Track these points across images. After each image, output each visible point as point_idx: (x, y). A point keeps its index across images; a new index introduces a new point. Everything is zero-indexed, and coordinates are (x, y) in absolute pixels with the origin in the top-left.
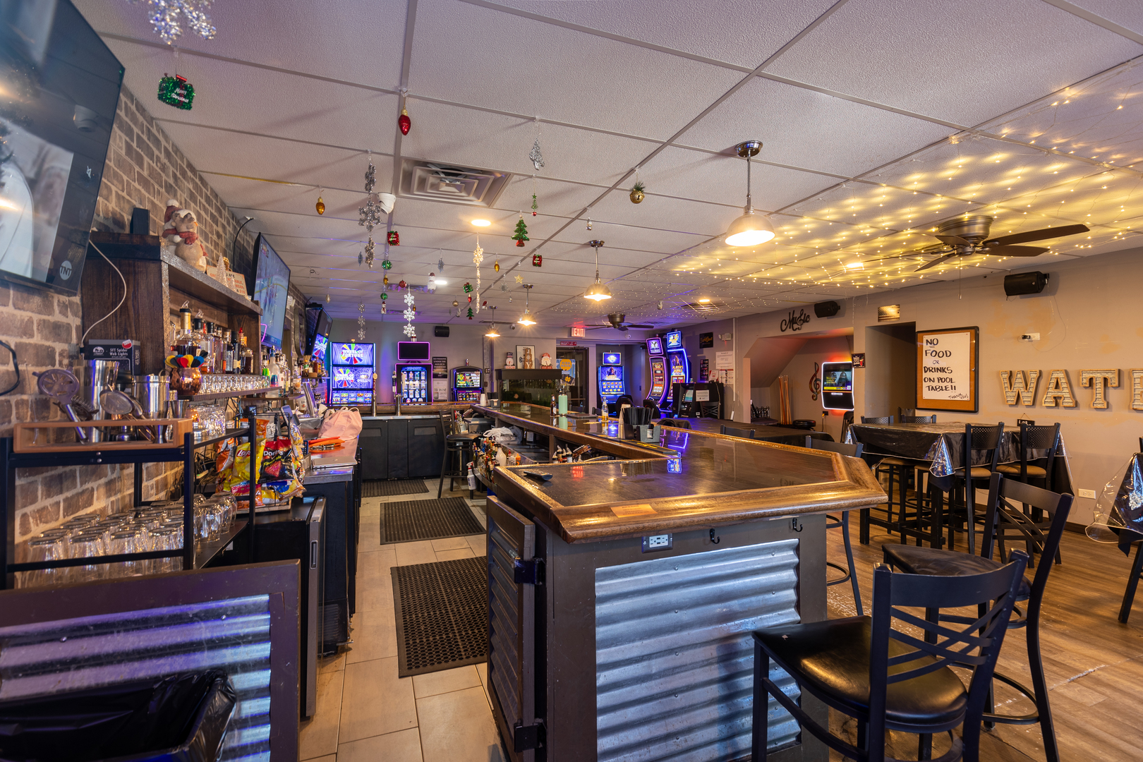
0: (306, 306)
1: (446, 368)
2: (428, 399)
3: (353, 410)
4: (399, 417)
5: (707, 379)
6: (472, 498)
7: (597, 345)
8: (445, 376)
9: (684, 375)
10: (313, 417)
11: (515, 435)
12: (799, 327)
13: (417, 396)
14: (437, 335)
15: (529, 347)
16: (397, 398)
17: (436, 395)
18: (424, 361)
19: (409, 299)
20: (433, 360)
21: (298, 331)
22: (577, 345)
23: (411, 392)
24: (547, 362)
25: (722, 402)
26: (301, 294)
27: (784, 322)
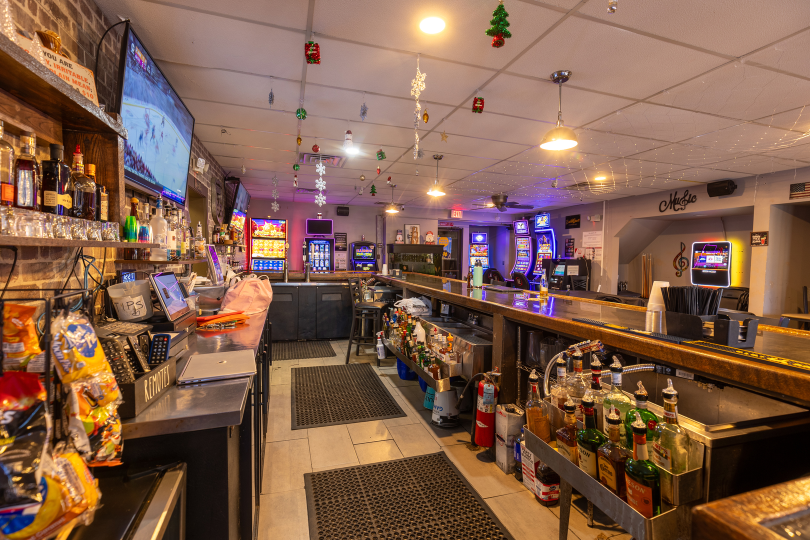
0: (225, 179)
1: (346, 242)
2: (331, 268)
3: (262, 279)
4: (308, 284)
5: (573, 256)
6: (379, 365)
7: (470, 226)
8: (345, 249)
9: (551, 252)
10: (216, 285)
11: (427, 307)
12: (683, 207)
13: (322, 265)
14: (339, 214)
15: (415, 226)
16: (307, 266)
17: (337, 265)
18: (328, 236)
19: (321, 169)
20: (335, 236)
21: (214, 199)
22: (454, 226)
23: (317, 261)
24: (431, 238)
25: (590, 277)
26: (220, 166)
27: (664, 203)
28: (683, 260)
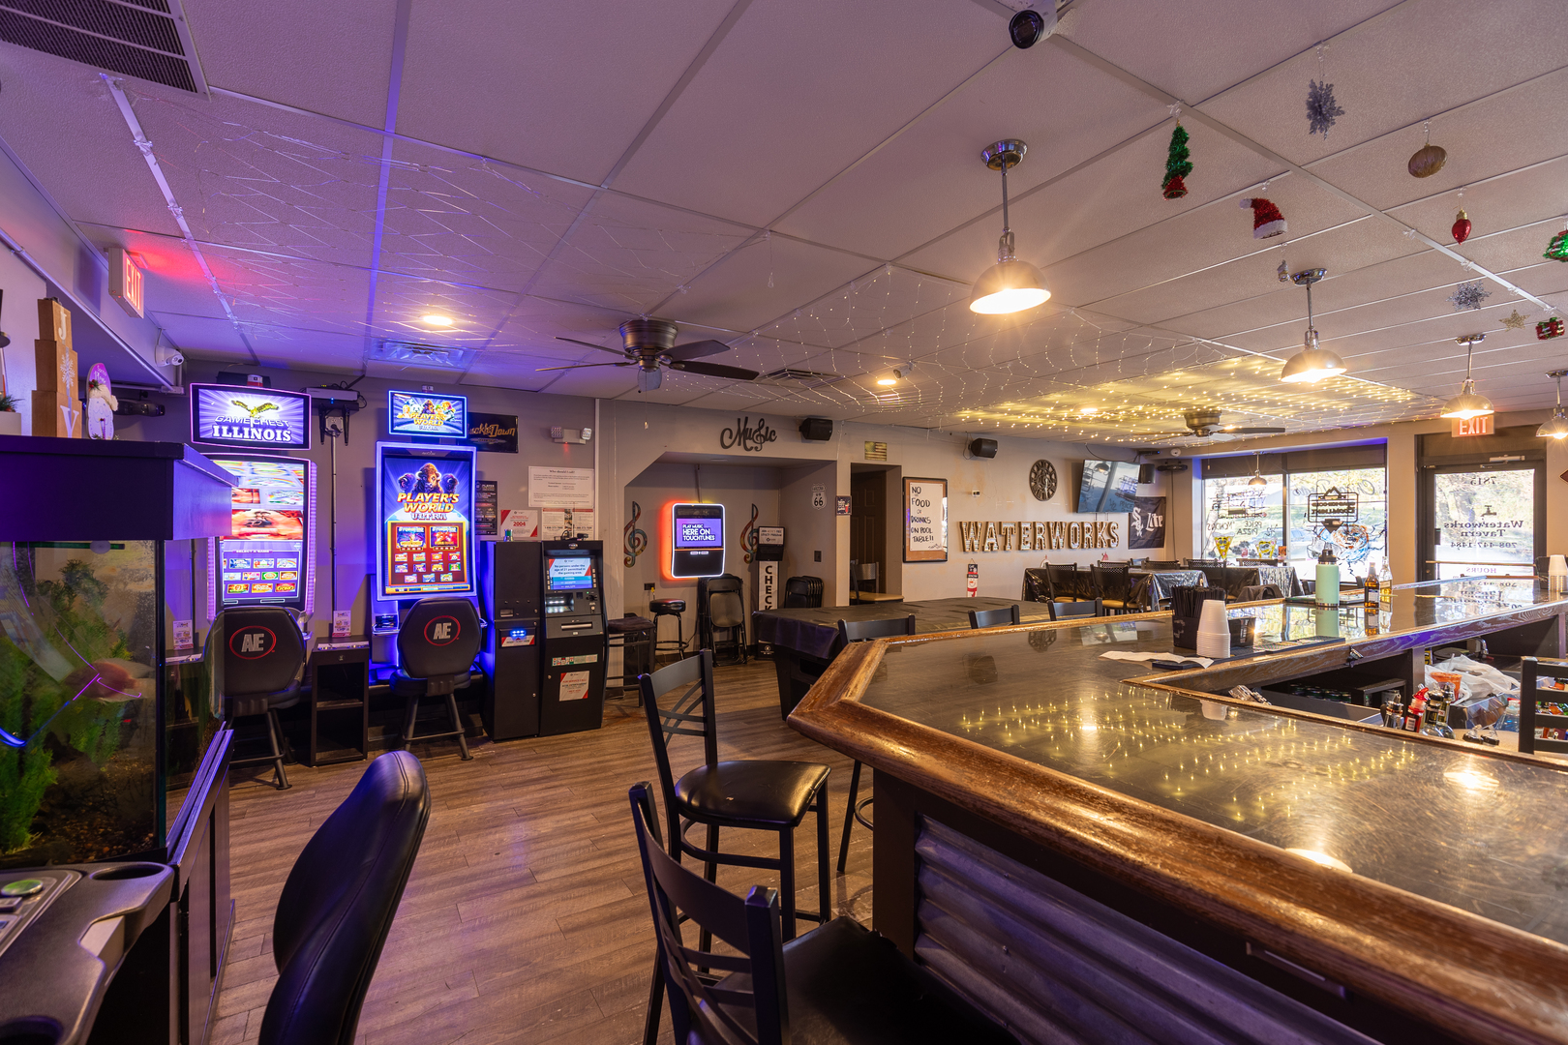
9: (465, 520)
27: (727, 433)
28: (637, 535)
